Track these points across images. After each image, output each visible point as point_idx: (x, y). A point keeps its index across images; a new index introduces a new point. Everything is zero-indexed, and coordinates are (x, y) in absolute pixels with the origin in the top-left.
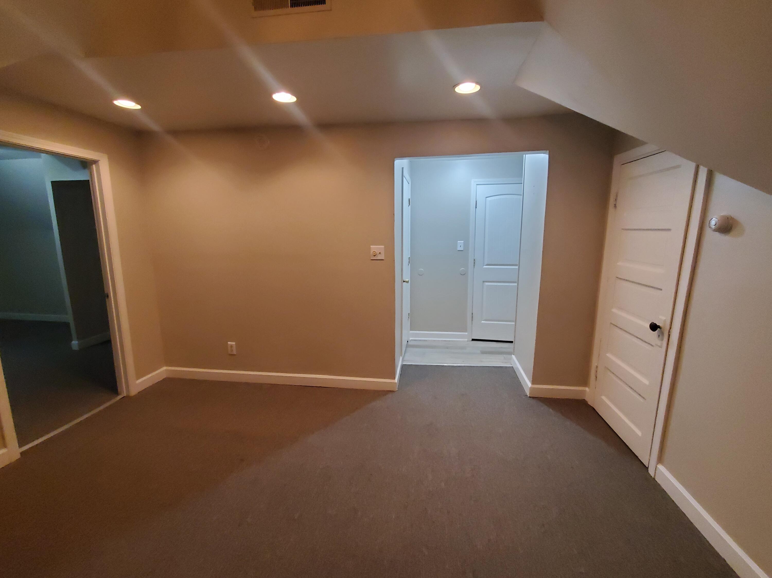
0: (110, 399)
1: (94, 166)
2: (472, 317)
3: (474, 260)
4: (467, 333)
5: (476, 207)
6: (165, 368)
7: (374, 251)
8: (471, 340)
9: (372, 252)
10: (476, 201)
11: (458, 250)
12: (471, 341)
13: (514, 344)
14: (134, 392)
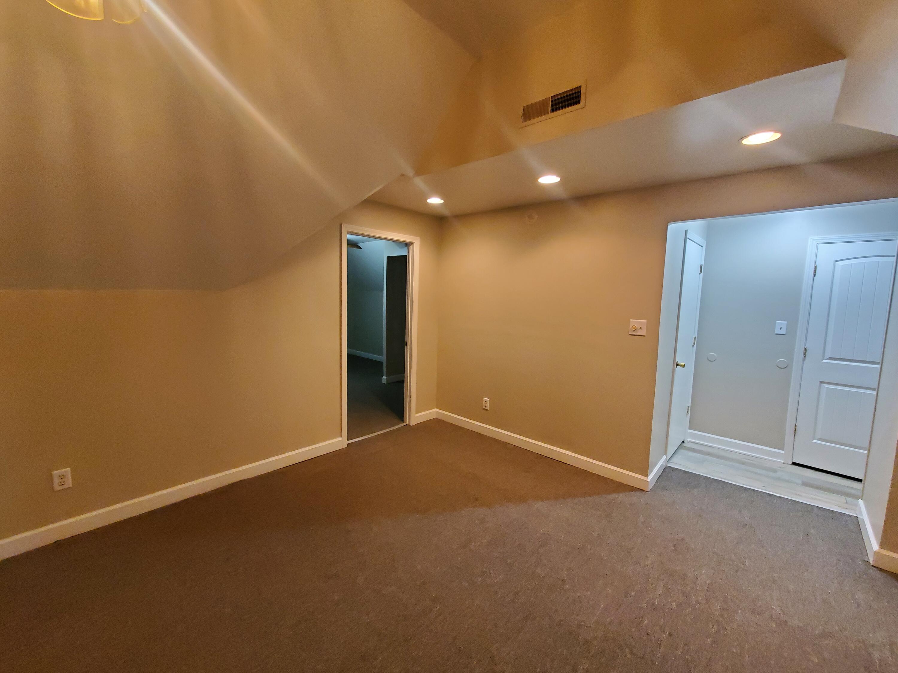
0: (398, 424)
1: (411, 246)
2: (795, 430)
3: (805, 349)
4: (783, 452)
5: (815, 275)
6: (436, 410)
7: (633, 326)
8: (791, 463)
9: (632, 326)
10: (816, 267)
11: (776, 333)
12: (791, 465)
13: (864, 484)
14: (413, 423)
